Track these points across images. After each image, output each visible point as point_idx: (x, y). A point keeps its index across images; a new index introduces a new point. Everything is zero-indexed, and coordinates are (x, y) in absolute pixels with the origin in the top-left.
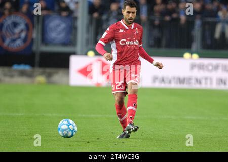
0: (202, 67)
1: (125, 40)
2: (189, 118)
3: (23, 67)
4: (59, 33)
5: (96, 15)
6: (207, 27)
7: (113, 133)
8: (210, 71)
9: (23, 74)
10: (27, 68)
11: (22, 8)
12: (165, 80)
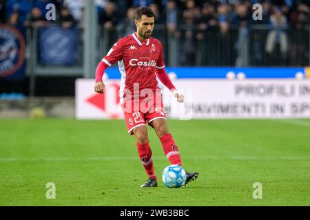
0: (250, 90)
1: (137, 60)
2: (235, 157)
3: (13, 97)
4: (61, 51)
5: (108, 25)
6: (256, 36)
7: (135, 180)
8: (261, 95)
9: (13, 105)
10: (19, 98)
11: (9, 18)
12: (202, 108)
